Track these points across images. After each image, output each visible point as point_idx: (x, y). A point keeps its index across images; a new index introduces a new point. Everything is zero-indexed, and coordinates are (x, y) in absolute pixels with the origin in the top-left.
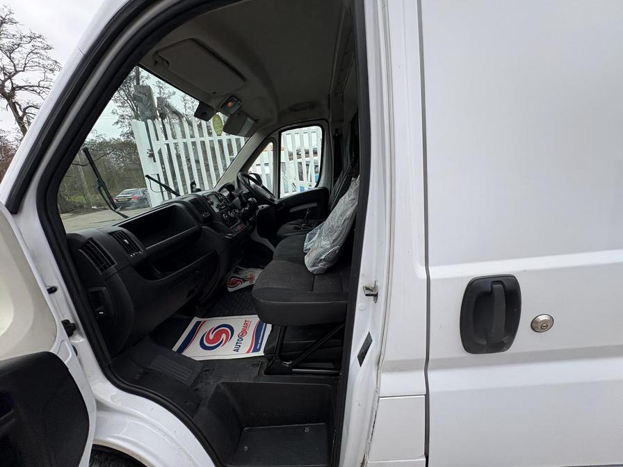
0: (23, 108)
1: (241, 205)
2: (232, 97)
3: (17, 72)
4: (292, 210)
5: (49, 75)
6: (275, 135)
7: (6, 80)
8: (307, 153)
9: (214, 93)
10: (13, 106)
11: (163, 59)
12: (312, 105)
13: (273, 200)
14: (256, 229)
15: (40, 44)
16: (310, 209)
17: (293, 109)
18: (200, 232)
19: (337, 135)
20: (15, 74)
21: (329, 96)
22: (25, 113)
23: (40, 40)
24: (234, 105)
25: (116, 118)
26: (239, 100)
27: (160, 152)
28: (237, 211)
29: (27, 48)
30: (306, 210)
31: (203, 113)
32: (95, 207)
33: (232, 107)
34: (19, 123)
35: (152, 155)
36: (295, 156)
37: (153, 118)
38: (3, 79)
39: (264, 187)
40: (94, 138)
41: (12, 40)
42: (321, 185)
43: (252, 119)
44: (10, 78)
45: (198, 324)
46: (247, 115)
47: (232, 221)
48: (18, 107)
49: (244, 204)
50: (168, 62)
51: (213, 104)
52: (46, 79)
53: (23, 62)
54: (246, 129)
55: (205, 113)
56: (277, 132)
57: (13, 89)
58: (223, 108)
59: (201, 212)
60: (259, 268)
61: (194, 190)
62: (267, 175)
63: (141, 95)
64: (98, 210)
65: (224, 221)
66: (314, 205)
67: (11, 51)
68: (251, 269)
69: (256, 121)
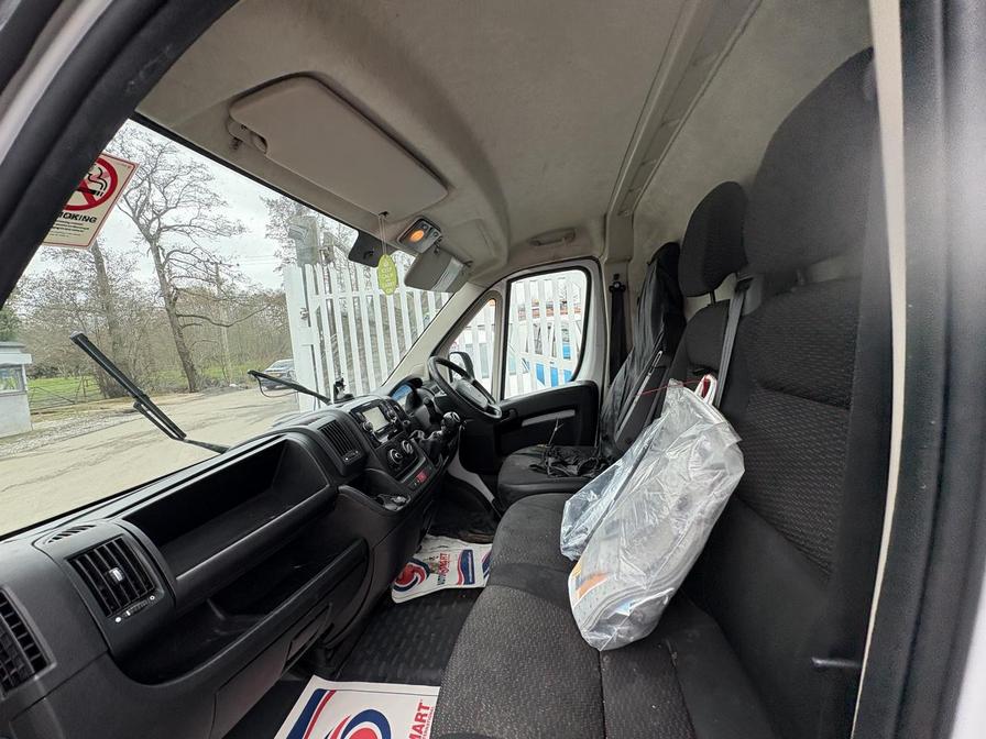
0: (166, 252)
1: (432, 420)
2: (421, 222)
3: (167, 209)
4: (526, 423)
5: (204, 211)
6: (500, 289)
7: (153, 219)
8: (550, 307)
9: (385, 213)
10: (156, 250)
11: (252, 133)
12: (571, 234)
13: (491, 410)
14: (457, 457)
15: (199, 175)
16: (561, 421)
17: (536, 242)
18: (333, 499)
19: (617, 286)
20: (165, 212)
21: (605, 216)
22: (167, 259)
23: (200, 169)
24: (426, 237)
25: (279, 262)
26: (434, 226)
27: (318, 312)
28: (421, 435)
29: (184, 180)
30: (552, 423)
31: (366, 252)
32: (234, 385)
33: (422, 240)
34: (159, 272)
35: (306, 317)
36: (529, 312)
37: (313, 262)
38: (150, 218)
39: (475, 384)
40: (246, 290)
41: (169, 172)
42: (583, 377)
43: (459, 259)
44: (158, 217)
45: (319, 693)
46: (453, 255)
47: (408, 461)
48: (161, 251)
49: (436, 419)
50: (263, 140)
51: (383, 235)
52: (199, 216)
53: (177, 197)
54: (449, 277)
55: (371, 253)
56: (504, 281)
57: (160, 230)
58: (404, 241)
59: (342, 453)
60: (460, 538)
61: (339, 397)
62: (481, 345)
63: (300, 230)
64: (237, 389)
65: (391, 467)
66: (571, 413)
67: (166, 185)
68: (444, 540)
69: (466, 264)
